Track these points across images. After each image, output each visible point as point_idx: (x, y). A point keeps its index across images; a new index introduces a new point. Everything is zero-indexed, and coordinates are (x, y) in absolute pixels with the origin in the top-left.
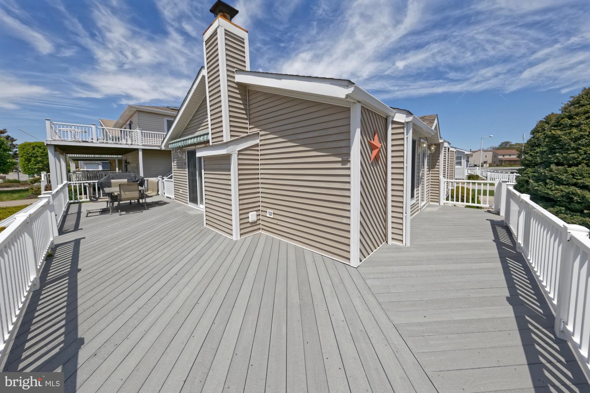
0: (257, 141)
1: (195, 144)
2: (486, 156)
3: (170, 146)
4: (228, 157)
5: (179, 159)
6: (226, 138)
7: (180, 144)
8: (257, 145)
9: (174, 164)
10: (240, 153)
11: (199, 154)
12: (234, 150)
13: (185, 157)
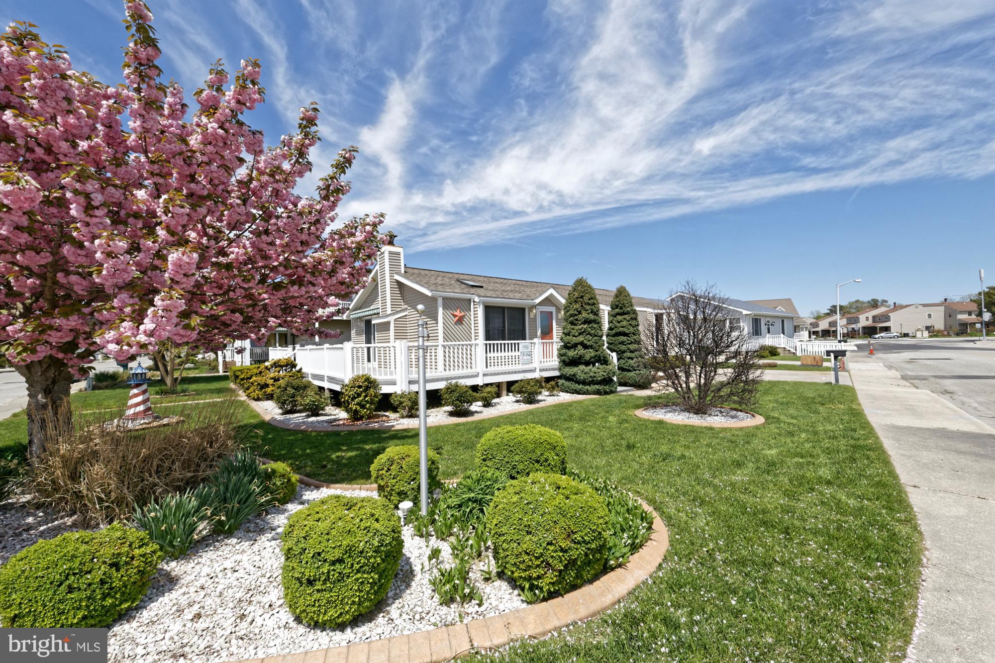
0: (406, 313)
1: (371, 315)
2: (930, 316)
3: (351, 317)
4: (388, 323)
5: (357, 327)
6: (389, 312)
7: (360, 315)
8: (406, 315)
9: (353, 332)
10: (395, 320)
11: (373, 322)
12: (391, 319)
13: (363, 325)
